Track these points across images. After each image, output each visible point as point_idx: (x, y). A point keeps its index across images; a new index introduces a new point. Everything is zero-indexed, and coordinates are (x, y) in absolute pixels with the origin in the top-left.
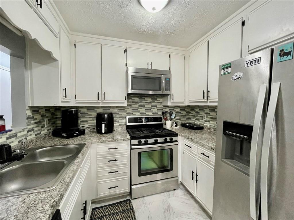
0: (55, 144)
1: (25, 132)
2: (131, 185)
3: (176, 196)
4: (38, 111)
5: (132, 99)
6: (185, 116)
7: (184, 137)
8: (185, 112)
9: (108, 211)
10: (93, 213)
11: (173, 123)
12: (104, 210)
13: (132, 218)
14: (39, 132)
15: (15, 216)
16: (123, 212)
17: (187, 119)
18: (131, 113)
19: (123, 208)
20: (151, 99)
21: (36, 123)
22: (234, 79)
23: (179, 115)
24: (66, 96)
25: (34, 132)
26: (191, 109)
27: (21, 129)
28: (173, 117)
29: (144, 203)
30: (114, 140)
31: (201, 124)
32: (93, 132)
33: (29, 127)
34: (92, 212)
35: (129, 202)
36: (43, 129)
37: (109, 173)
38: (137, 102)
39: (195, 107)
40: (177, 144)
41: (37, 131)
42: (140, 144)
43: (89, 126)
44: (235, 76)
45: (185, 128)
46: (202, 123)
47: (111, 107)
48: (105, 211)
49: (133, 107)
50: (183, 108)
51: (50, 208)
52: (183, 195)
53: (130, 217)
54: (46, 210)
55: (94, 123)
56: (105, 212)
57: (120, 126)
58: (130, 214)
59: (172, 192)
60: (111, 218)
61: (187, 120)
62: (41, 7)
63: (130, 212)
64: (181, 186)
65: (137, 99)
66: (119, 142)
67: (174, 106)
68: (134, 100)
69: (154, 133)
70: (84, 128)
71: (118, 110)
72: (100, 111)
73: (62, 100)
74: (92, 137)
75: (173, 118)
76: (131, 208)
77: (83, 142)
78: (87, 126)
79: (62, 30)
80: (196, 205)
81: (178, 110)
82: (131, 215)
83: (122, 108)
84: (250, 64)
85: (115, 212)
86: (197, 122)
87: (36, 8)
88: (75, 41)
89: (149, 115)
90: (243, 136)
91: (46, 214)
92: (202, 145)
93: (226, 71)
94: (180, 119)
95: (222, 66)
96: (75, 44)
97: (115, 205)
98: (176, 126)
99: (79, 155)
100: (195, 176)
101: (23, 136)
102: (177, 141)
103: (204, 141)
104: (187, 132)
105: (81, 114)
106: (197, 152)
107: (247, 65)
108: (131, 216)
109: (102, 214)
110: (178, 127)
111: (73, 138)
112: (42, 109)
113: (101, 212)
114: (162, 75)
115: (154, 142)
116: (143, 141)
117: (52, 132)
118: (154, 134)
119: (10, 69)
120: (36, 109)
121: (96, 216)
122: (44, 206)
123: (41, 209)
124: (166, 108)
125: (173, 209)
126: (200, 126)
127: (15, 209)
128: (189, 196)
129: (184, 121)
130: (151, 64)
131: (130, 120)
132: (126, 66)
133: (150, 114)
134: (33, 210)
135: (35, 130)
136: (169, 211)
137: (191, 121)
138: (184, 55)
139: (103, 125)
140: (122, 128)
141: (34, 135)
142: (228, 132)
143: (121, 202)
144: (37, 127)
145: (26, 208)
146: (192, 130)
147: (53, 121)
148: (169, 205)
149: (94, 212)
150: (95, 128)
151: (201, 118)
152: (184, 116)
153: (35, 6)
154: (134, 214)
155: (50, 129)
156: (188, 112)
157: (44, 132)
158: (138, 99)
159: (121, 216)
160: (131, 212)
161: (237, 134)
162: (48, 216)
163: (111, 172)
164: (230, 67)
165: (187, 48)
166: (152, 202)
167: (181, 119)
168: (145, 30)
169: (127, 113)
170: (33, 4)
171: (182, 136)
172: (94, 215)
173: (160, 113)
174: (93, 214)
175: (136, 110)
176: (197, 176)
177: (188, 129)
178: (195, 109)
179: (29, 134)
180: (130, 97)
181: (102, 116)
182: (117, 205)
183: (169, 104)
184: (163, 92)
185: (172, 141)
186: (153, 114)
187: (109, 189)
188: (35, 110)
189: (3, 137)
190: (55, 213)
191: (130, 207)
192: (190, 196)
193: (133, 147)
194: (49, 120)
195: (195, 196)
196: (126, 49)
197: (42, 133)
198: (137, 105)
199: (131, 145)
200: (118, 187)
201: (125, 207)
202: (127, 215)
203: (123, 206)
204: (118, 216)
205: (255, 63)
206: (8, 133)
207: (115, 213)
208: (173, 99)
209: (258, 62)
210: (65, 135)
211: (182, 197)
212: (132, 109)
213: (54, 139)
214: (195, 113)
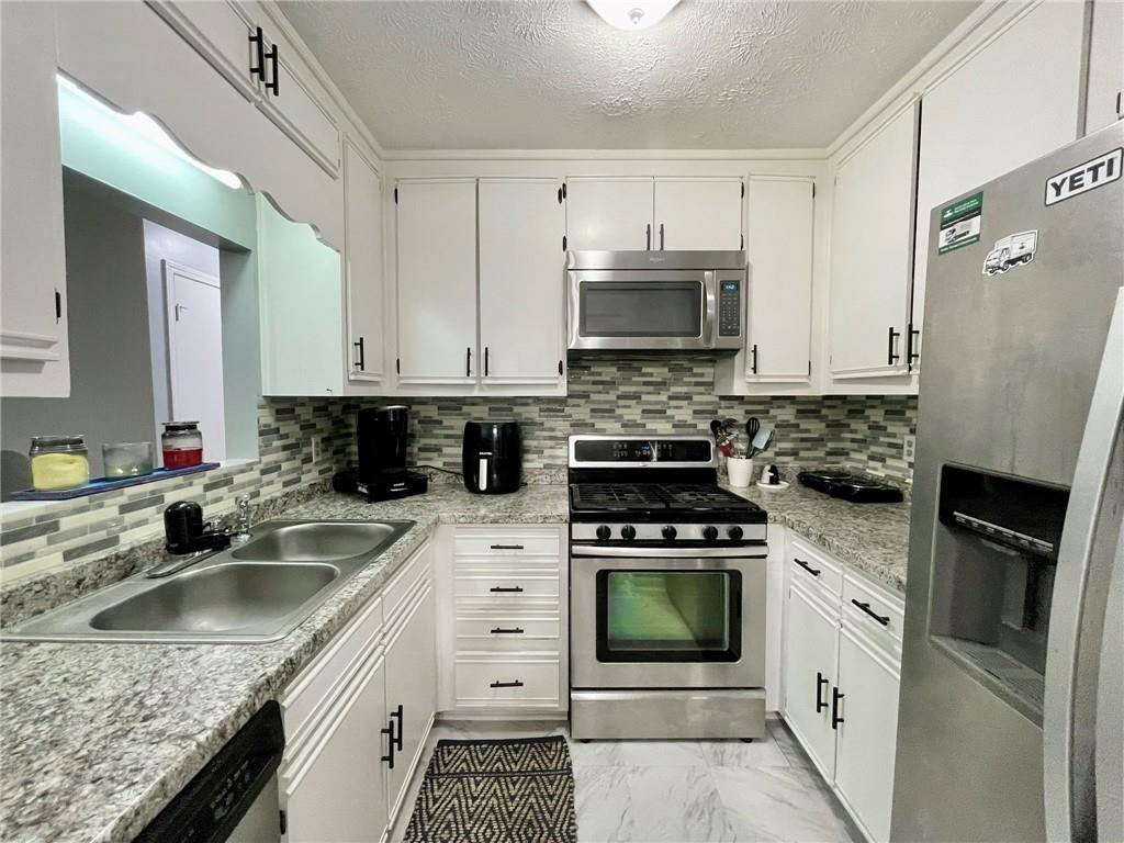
0: (332, 516)
1: (255, 474)
2: (571, 689)
3: (747, 767)
4: (293, 411)
5: (593, 370)
6: (822, 440)
7: (792, 528)
8: (823, 425)
9: (484, 761)
10: (437, 756)
11: (762, 468)
12: (474, 754)
13: (560, 803)
14: (294, 476)
15: (163, 693)
16: (534, 778)
17: (828, 454)
18: (586, 425)
19: (537, 762)
20: (666, 370)
21: (285, 448)
22: (994, 269)
23: (793, 435)
24: (362, 364)
25: (279, 476)
26: (850, 411)
27: (241, 462)
28: (760, 441)
29: (616, 762)
30: (509, 517)
31: (891, 478)
32: (454, 486)
33: (266, 459)
34: (437, 752)
35: (559, 746)
36: (306, 467)
37: (493, 631)
38: (612, 383)
39: (870, 402)
40: (764, 557)
41: (288, 472)
42: (603, 539)
43: (445, 464)
44: (997, 254)
45: (813, 493)
46: (899, 474)
47: (519, 401)
48: (477, 757)
49: (594, 402)
50: (813, 407)
51: (247, 692)
52: (784, 768)
53: (556, 798)
54: (234, 694)
55: (456, 456)
56: (476, 761)
57: (546, 471)
58: (557, 789)
59: (736, 745)
60: (491, 786)
61: (829, 458)
62: (276, 93)
63: (556, 783)
64: (780, 733)
65: (609, 372)
66: (528, 525)
67: (768, 399)
68: (600, 374)
69: (664, 502)
70: (430, 470)
71: (541, 410)
72: (480, 414)
73: (352, 378)
74: (445, 503)
75: (761, 447)
76: (562, 769)
77: (411, 517)
78: (439, 464)
79: (351, 151)
80: (836, 824)
81: (787, 414)
82: (558, 792)
83: (553, 405)
84: (1072, 188)
85: (508, 768)
86: (875, 469)
87: (263, 97)
88: (397, 180)
89: (659, 432)
90: (1030, 538)
91: (230, 703)
92: (861, 567)
93: (957, 233)
94: (794, 453)
95: (944, 213)
96: (396, 191)
97: (510, 747)
98: (774, 481)
99: (383, 555)
100: (828, 698)
101: (250, 483)
102: (761, 543)
103: (873, 552)
104: (813, 509)
105: (419, 422)
106: (841, 597)
107: (1058, 194)
108: (561, 795)
109: (464, 765)
110: (783, 485)
111: (388, 503)
112: (303, 405)
113: (462, 757)
114: (706, 273)
115: (660, 537)
116: (616, 530)
117: (334, 477)
118: (663, 506)
119: (218, 280)
120: (287, 406)
121: (446, 765)
122: (234, 683)
123: (225, 688)
124: (732, 408)
125: (728, 812)
126: (885, 485)
127: (171, 677)
128: (808, 779)
129: (814, 460)
130: (662, 232)
131: (583, 451)
132: (565, 247)
133: (662, 429)
134: (207, 688)
135: (283, 469)
136: (707, 816)
137: (847, 465)
138: (814, 177)
139: (484, 464)
140: (554, 478)
141: (281, 484)
142: (961, 516)
143: (531, 741)
144: (288, 460)
145: (193, 679)
146: (845, 502)
147: (338, 442)
148: (712, 794)
149: (442, 753)
150: (460, 470)
151: (894, 451)
152: (818, 442)
153: (259, 92)
154: (569, 792)
155: (330, 469)
156: (836, 427)
157: (311, 477)
158: (614, 369)
159: (523, 787)
160: (562, 783)
161: (1001, 528)
162: (234, 709)
163: (501, 629)
164: (977, 211)
165: (827, 146)
166: (646, 769)
167: (802, 454)
168: (626, 102)
169: (572, 425)
170: (254, 88)
171: (785, 522)
172: (441, 762)
173: (705, 425)
174: (437, 760)
175: (608, 412)
176: (840, 700)
177: (825, 496)
178: (868, 412)
179: (266, 478)
180: (585, 364)
181: (484, 432)
182: (519, 748)
183: (739, 389)
184: (708, 339)
185: (736, 540)
186: (673, 431)
187: (492, 686)
188: (285, 408)
189: (196, 481)
190: (261, 710)
191: (560, 765)
192: (816, 781)
193: (577, 549)
194: (324, 440)
195: (829, 781)
196: (564, 185)
197: (304, 478)
198: (612, 392)
199: (572, 542)
200: (521, 684)
201: (543, 760)
202: (546, 789)
203: (536, 754)
204: (514, 784)
205: (1095, 178)
206: (209, 473)
207: (505, 771)
208: (755, 369)
209: (1110, 173)
210: (364, 491)
211: (775, 773)
212: (593, 411)
213: (334, 501)
214: (865, 427)
